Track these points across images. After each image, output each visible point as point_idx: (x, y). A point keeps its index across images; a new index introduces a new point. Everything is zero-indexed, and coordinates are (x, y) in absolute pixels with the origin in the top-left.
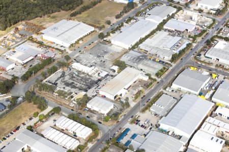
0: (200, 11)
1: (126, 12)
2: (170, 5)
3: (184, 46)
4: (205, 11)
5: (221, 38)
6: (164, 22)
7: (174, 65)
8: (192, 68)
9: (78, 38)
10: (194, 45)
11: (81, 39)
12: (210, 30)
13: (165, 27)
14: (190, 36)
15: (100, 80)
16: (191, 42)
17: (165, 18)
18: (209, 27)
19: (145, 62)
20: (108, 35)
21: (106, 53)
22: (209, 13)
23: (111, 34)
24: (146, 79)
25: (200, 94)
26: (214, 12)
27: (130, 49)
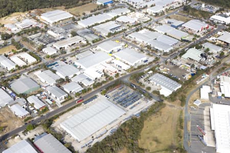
0: (147, 13)
1: (99, 10)
2: (129, 9)
3: (121, 30)
4: (150, 13)
5: (147, 28)
6: (118, 17)
7: (107, 38)
8: (117, 41)
9: (60, 19)
10: (128, 30)
11: (62, 20)
12: (145, 24)
13: (117, 19)
14: (128, 26)
15: (58, 40)
16: (126, 28)
17: (120, 15)
18: (145, 22)
19: (90, 34)
20: (79, 20)
21: (71, 28)
22: (151, 15)
23: (81, 20)
24: (85, 43)
25: (111, 53)
26: (154, 15)
27: (86, 28)
